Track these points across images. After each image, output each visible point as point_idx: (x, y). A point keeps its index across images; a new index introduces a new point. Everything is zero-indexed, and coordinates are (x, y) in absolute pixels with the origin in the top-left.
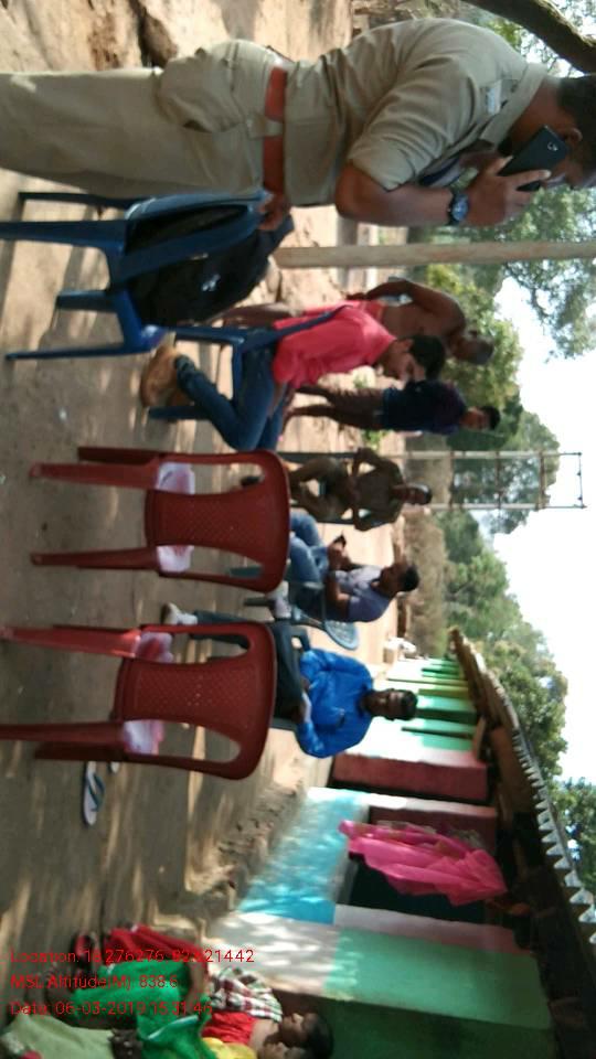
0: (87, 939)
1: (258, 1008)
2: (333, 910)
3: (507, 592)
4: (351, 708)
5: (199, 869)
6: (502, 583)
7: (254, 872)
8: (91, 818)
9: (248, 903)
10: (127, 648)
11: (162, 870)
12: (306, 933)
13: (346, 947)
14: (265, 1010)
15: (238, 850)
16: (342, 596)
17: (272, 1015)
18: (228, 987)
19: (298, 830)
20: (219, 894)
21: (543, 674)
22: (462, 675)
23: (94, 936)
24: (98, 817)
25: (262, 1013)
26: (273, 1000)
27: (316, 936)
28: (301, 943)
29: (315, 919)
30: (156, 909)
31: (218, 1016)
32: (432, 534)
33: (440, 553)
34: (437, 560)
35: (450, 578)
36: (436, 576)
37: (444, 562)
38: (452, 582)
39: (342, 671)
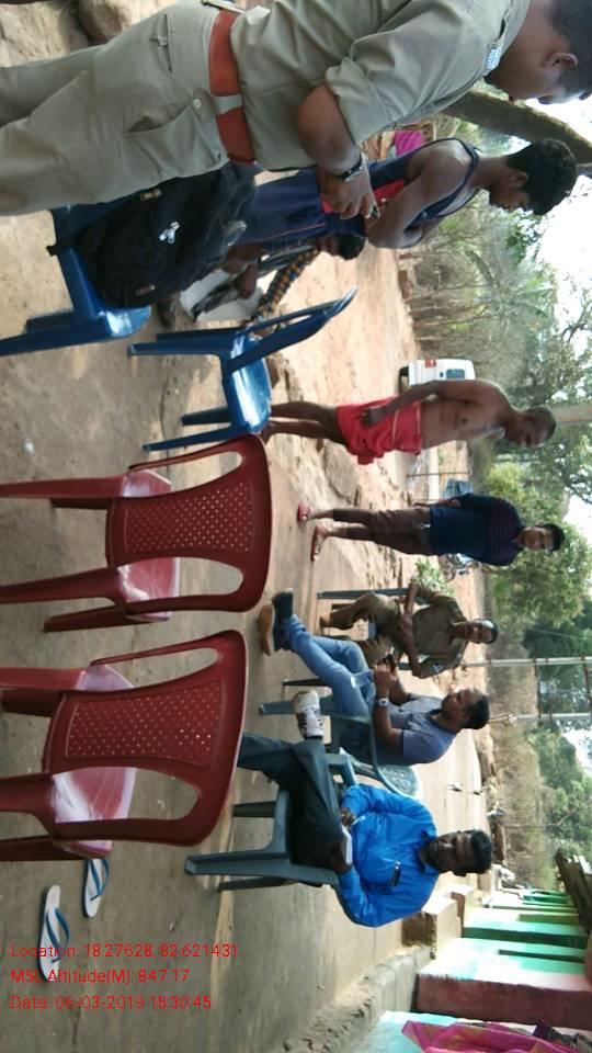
4: (408, 860)
16: (393, 730)
22: (571, 903)
32: (525, 757)
33: (536, 778)
34: (533, 785)
35: (550, 804)
36: (534, 804)
37: (541, 787)
38: (552, 810)
39: (395, 812)
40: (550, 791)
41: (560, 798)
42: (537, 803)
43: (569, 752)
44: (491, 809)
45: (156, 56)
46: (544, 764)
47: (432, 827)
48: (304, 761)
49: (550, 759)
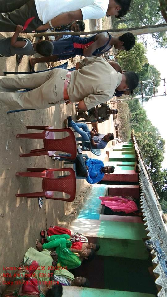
0: (44, 231)
1: (83, 240)
2: (99, 216)
3: (147, 119)
5: (68, 209)
6: (145, 117)
7: (81, 208)
8: (41, 206)
9: (79, 216)
10: (44, 175)
11: (59, 212)
12: (93, 222)
13: (102, 225)
14: (84, 240)
15: (77, 204)
16: (95, 143)
17: (86, 241)
18: (76, 237)
19: (91, 196)
20: (72, 215)
21: (158, 139)
22: (133, 147)
23: (45, 231)
24: (43, 206)
25: (84, 241)
26: (86, 238)
27: (95, 223)
28: (91, 225)
29: (95, 219)
30: (59, 221)
31: (74, 243)
32: (125, 105)
34: (127, 112)
38: (131, 118)
39: (96, 163)
40: (131, 113)
41: (133, 115)
42: (128, 117)
43: (137, 101)
45: (54, 94)
47: (104, 165)
48: (79, 159)
49: (132, 103)
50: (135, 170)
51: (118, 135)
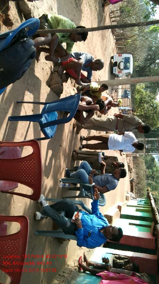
32: (141, 162)
33: (144, 167)
34: (143, 169)
35: (147, 174)
36: (143, 173)
37: (145, 169)
38: (147, 175)
40: (147, 170)
41: (149, 172)
42: (144, 173)
43: (153, 159)
44: (131, 178)
46: (146, 162)
49: (148, 161)
50: (152, 233)
51: (133, 190)
